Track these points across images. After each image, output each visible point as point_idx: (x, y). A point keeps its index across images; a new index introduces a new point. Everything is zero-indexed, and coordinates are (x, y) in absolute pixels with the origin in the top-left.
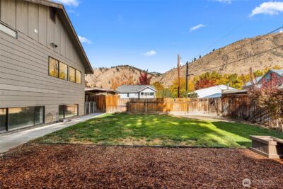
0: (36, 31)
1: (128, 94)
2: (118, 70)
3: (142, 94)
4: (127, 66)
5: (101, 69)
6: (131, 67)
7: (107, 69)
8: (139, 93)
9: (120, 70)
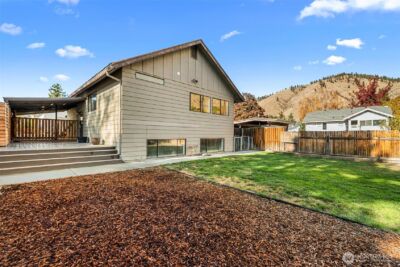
0: (179, 73)
1: (325, 124)
2: (323, 85)
3: (354, 123)
4: (344, 74)
5: (292, 89)
6: (350, 75)
7: (303, 87)
8: (346, 122)
9: (328, 84)
